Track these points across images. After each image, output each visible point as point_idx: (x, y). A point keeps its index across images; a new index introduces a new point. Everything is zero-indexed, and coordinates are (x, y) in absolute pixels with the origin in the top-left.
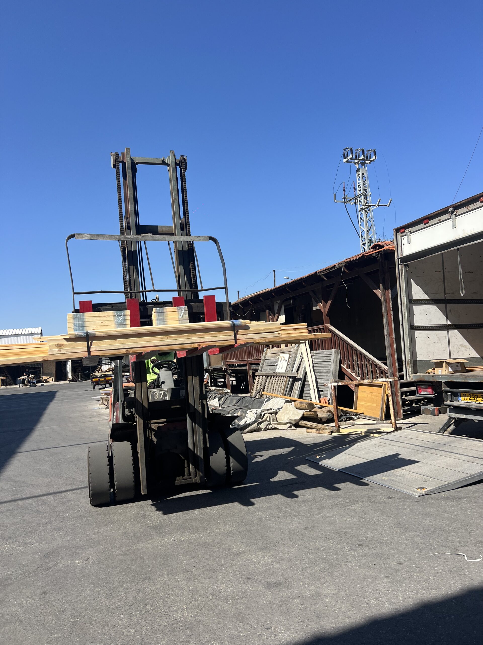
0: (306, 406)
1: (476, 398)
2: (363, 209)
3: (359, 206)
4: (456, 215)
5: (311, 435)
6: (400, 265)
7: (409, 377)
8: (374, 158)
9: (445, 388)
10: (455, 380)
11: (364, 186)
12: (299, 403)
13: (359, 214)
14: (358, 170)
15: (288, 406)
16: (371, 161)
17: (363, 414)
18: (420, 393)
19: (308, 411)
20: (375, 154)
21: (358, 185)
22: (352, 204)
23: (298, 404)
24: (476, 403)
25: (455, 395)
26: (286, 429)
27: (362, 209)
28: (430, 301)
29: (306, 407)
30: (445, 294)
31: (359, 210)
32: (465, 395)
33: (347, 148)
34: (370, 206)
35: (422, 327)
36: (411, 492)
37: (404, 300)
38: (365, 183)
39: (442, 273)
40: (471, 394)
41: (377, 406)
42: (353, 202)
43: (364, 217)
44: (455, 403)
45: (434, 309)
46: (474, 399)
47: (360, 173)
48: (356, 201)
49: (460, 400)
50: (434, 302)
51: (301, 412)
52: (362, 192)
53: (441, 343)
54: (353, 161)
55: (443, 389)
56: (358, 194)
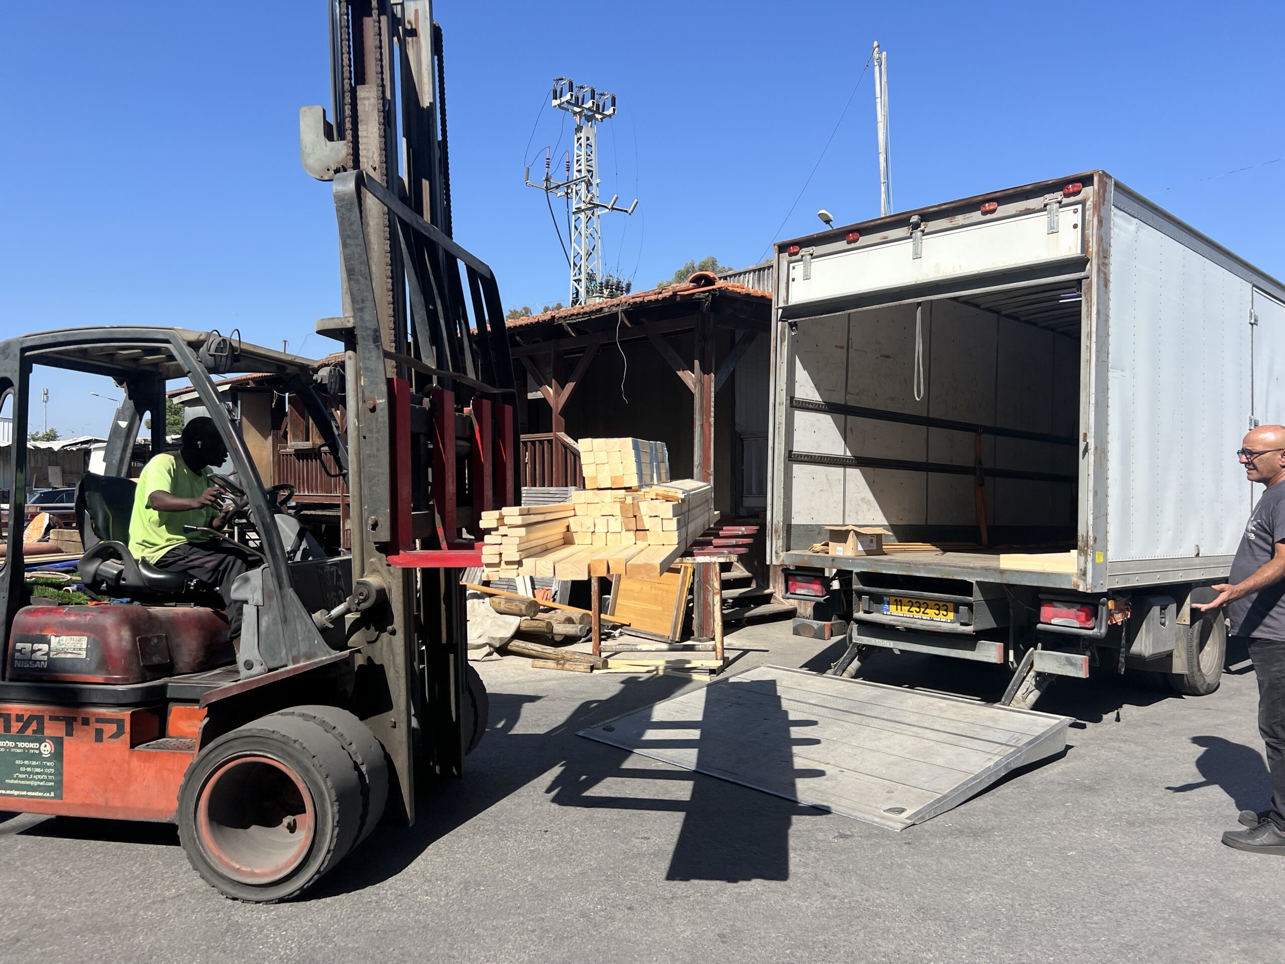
0: (523, 607)
1: (922, 610)
2: (583, 211)
3: (574, 202)
4: (923, 231)
5: (546, 673)
6: (780, 323)
7: (777, 557)
8: (610, 111)
9: (857, 586)
10: (885, 569)
11: (588, 163)
12: (503, 602)
13: (573, 218)
14: (579, 129)
15: (476, 606)
16: (605, 116)
17: (629, 625)
18: (792, 592)
19: (529, 618)
20: (614, 104)
21: (576, 158)
22: (559, 194)
23: (500, 603)
24: (922, 619)
25: (877, 600)
26: (479, 658)
27: (579, 210)
28: (822, 405)
29: (521, 610)
30: (846, 393)
31: (574, 210)
32: (901, 601)
33: (562, 79)
34: (598, 206)
35: (805, 456)
36: (877, 820)
37: (782, 397)
38: (590, 158)
39: (845, 350)
40: (914, 601)
41: (664, 610)
42: (561, 193)
43: (582, 226)
44: (875, 617)
45: (826, 421)
46: (918, 610)
47: (582, 135)
48: (569, 191)
49: (888, 610)
50: (829, 408)
51: (512, 623)
52: (583, 175)
53: (832, 492)
54: (570, 107)
55: (854, 587)
56: (575, 178)
